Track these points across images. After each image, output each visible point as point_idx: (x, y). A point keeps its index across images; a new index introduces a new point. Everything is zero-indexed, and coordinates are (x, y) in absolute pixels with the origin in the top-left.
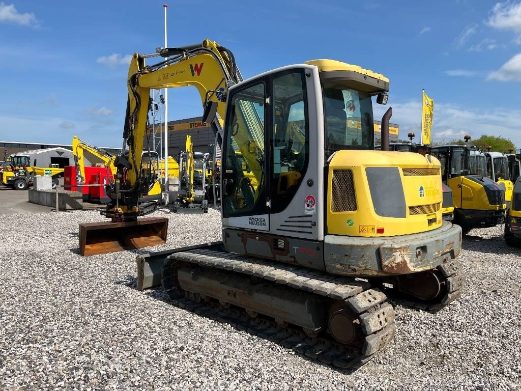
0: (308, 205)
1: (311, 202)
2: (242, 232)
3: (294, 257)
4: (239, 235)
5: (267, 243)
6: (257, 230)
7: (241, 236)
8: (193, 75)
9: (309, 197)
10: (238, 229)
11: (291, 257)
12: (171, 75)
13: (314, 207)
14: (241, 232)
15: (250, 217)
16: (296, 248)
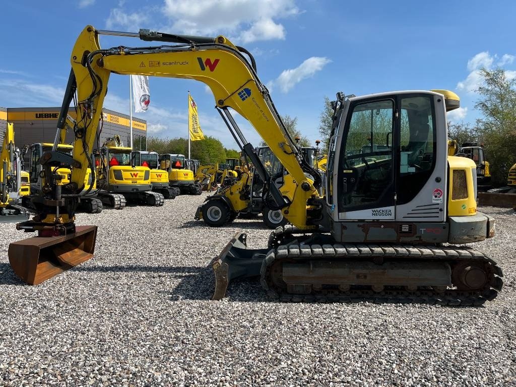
0: (436, 197)
1: (439, 194)
2: (363, 223)
3: (420, 237)
4: (359, 226)
5: (393, 229)
6: (379, 220)
7: (363, 227)
8: (203, 69)
9: (437, 191)
10: (357, 221)
11: (417, 237)
12: (164, 64)
13: (441, 198)
14: (361, 224)
15: (373, 209)
16: (423, 230)
